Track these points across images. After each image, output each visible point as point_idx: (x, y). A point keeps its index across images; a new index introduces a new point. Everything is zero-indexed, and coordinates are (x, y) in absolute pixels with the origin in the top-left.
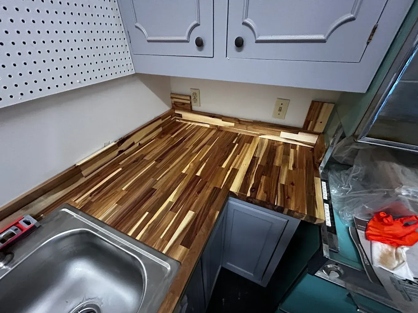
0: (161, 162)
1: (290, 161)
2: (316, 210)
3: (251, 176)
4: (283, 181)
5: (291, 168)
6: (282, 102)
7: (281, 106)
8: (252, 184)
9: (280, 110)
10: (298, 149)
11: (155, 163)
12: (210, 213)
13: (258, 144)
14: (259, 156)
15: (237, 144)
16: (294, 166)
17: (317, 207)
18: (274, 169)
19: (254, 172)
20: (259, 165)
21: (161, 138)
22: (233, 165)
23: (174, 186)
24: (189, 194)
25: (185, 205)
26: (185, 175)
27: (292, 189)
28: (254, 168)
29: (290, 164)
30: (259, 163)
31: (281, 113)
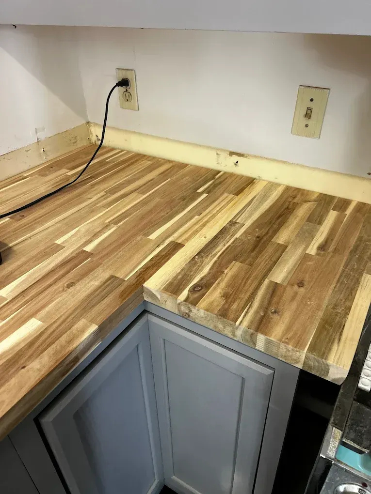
0: (20, 219)
1: (318, 235)
2: (335, 347)
3: (207, 260)
4: (279, 275)
5: (312, 250)
6: (313, 94)
7: (311, 105)
8: (201, 277)
9: (308, 115)
10: (349, 212)
11: (8, 221)
12: (76, 326)
13: (255, 197)
14: (245, 221)
15: (205, 195)
16: (322, 247)
17: (340, 339)
18: (270, 249)
19: (219, 251)
20: (236, 239)
21: (44, 175)
22: (176, 235)
23: (24, 267)
24: (50, 286)
25: (29, 307)
26: (59, 248)
27: (296, 294)
28: (222, 244)
29: (313, 243)
30: (238, 235)
31: (310, 122)
